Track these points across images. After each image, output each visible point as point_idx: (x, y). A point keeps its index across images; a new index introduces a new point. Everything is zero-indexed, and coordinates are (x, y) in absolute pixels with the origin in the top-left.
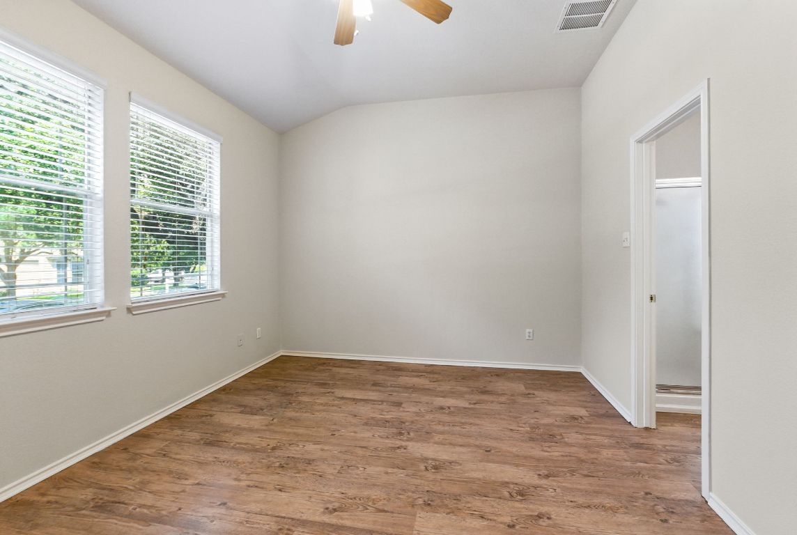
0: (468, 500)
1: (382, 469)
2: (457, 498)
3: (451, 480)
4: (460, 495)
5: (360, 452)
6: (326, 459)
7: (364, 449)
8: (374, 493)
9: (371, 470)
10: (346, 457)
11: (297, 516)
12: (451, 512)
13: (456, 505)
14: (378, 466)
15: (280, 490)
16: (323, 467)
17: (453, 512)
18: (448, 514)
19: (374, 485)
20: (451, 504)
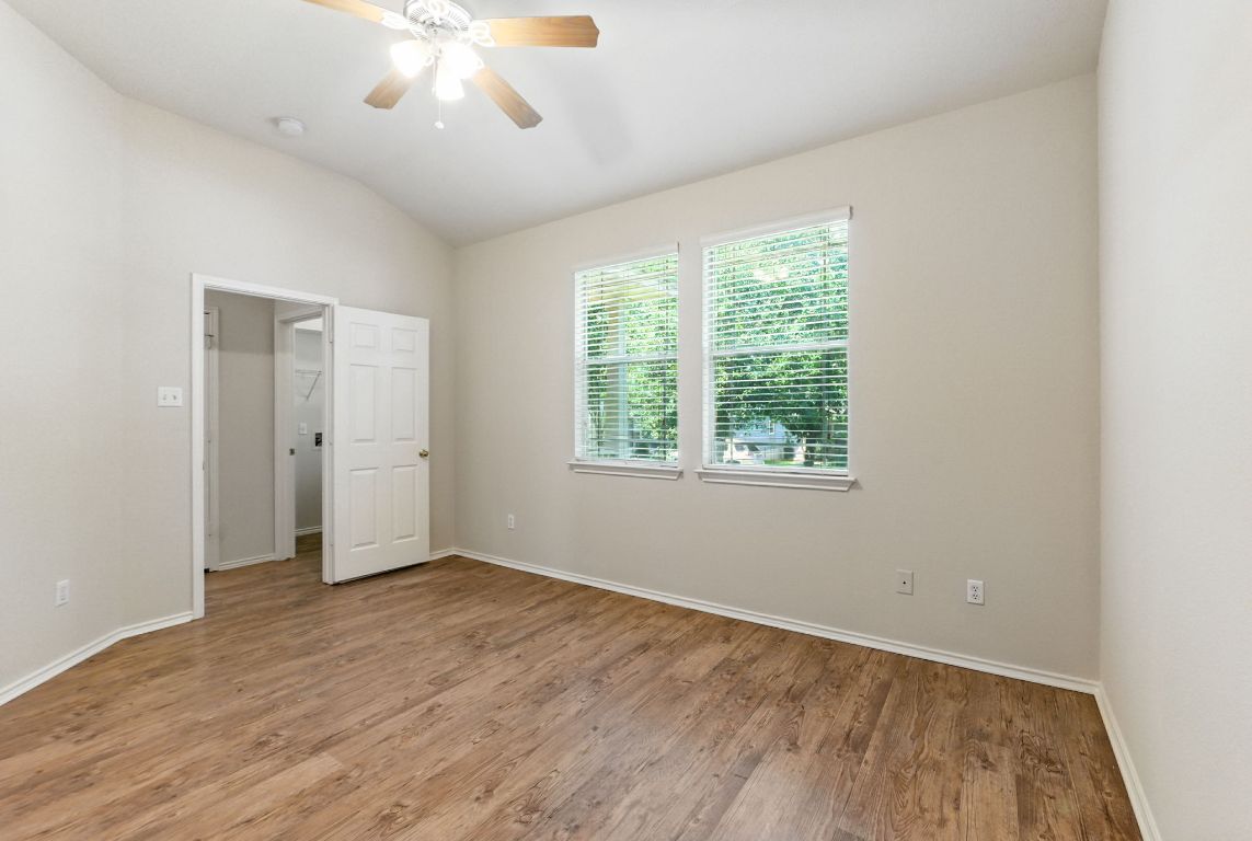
0: (286, 823)
2: (307, 812)
3: (340, 824)
4: (306, 817)
12: (301, 794)
13: (302, 803)
17: (297, 796)
18: (303, 791)
20: (308, 802)
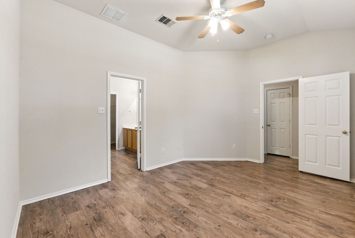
1: (206, 201)
5: (210, 210)
6: (227, 212)
7: (207, 211)
8: (213, 195)
9: (210, 202)
10: (217, 210)
11: (239, 198)
14: (207, 202)
15: (247, 207)
16: (229, 209)
19: (212, 197)
